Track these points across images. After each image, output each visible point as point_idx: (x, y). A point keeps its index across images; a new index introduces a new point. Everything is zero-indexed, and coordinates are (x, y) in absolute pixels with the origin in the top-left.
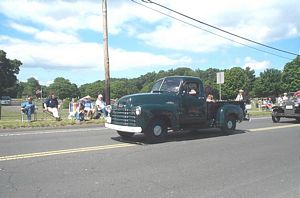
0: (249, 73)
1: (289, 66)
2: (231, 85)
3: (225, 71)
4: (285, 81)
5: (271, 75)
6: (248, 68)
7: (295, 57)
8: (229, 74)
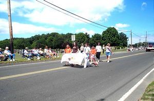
0: (87, 36)
1: (104, 32)
2: (78, 41)
3: (75, 34)
4: (103, 40)
5: (97, 37)
6: (86, 33)
7: (107, 28)
8: (78, 36)
